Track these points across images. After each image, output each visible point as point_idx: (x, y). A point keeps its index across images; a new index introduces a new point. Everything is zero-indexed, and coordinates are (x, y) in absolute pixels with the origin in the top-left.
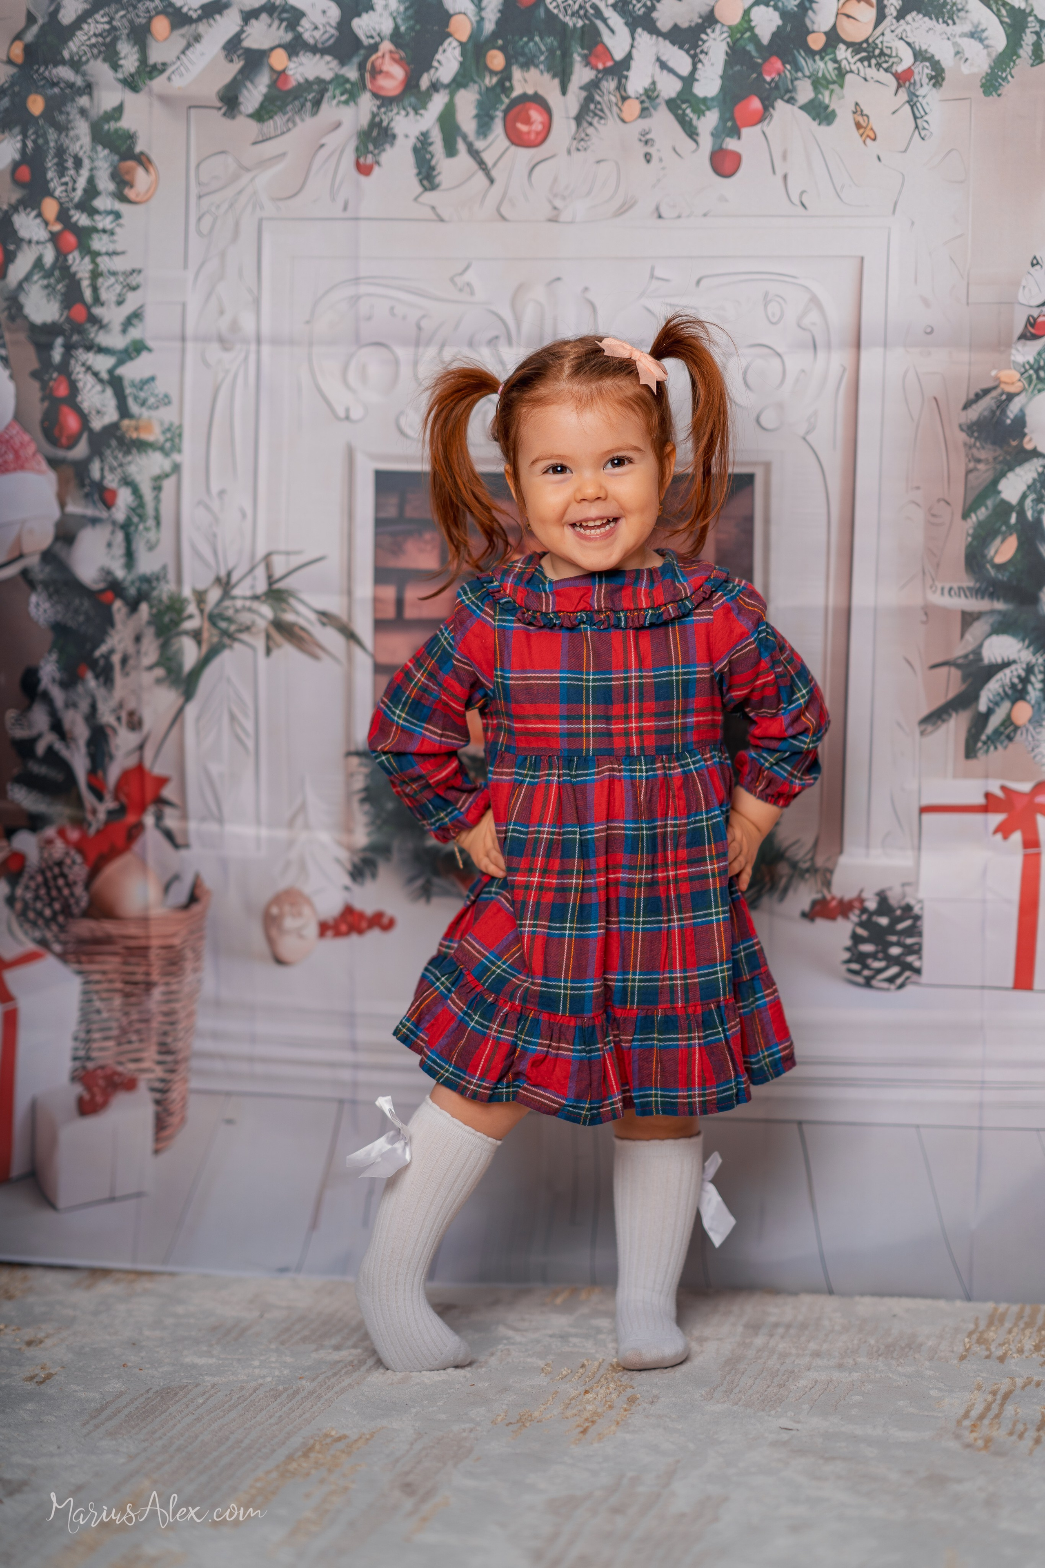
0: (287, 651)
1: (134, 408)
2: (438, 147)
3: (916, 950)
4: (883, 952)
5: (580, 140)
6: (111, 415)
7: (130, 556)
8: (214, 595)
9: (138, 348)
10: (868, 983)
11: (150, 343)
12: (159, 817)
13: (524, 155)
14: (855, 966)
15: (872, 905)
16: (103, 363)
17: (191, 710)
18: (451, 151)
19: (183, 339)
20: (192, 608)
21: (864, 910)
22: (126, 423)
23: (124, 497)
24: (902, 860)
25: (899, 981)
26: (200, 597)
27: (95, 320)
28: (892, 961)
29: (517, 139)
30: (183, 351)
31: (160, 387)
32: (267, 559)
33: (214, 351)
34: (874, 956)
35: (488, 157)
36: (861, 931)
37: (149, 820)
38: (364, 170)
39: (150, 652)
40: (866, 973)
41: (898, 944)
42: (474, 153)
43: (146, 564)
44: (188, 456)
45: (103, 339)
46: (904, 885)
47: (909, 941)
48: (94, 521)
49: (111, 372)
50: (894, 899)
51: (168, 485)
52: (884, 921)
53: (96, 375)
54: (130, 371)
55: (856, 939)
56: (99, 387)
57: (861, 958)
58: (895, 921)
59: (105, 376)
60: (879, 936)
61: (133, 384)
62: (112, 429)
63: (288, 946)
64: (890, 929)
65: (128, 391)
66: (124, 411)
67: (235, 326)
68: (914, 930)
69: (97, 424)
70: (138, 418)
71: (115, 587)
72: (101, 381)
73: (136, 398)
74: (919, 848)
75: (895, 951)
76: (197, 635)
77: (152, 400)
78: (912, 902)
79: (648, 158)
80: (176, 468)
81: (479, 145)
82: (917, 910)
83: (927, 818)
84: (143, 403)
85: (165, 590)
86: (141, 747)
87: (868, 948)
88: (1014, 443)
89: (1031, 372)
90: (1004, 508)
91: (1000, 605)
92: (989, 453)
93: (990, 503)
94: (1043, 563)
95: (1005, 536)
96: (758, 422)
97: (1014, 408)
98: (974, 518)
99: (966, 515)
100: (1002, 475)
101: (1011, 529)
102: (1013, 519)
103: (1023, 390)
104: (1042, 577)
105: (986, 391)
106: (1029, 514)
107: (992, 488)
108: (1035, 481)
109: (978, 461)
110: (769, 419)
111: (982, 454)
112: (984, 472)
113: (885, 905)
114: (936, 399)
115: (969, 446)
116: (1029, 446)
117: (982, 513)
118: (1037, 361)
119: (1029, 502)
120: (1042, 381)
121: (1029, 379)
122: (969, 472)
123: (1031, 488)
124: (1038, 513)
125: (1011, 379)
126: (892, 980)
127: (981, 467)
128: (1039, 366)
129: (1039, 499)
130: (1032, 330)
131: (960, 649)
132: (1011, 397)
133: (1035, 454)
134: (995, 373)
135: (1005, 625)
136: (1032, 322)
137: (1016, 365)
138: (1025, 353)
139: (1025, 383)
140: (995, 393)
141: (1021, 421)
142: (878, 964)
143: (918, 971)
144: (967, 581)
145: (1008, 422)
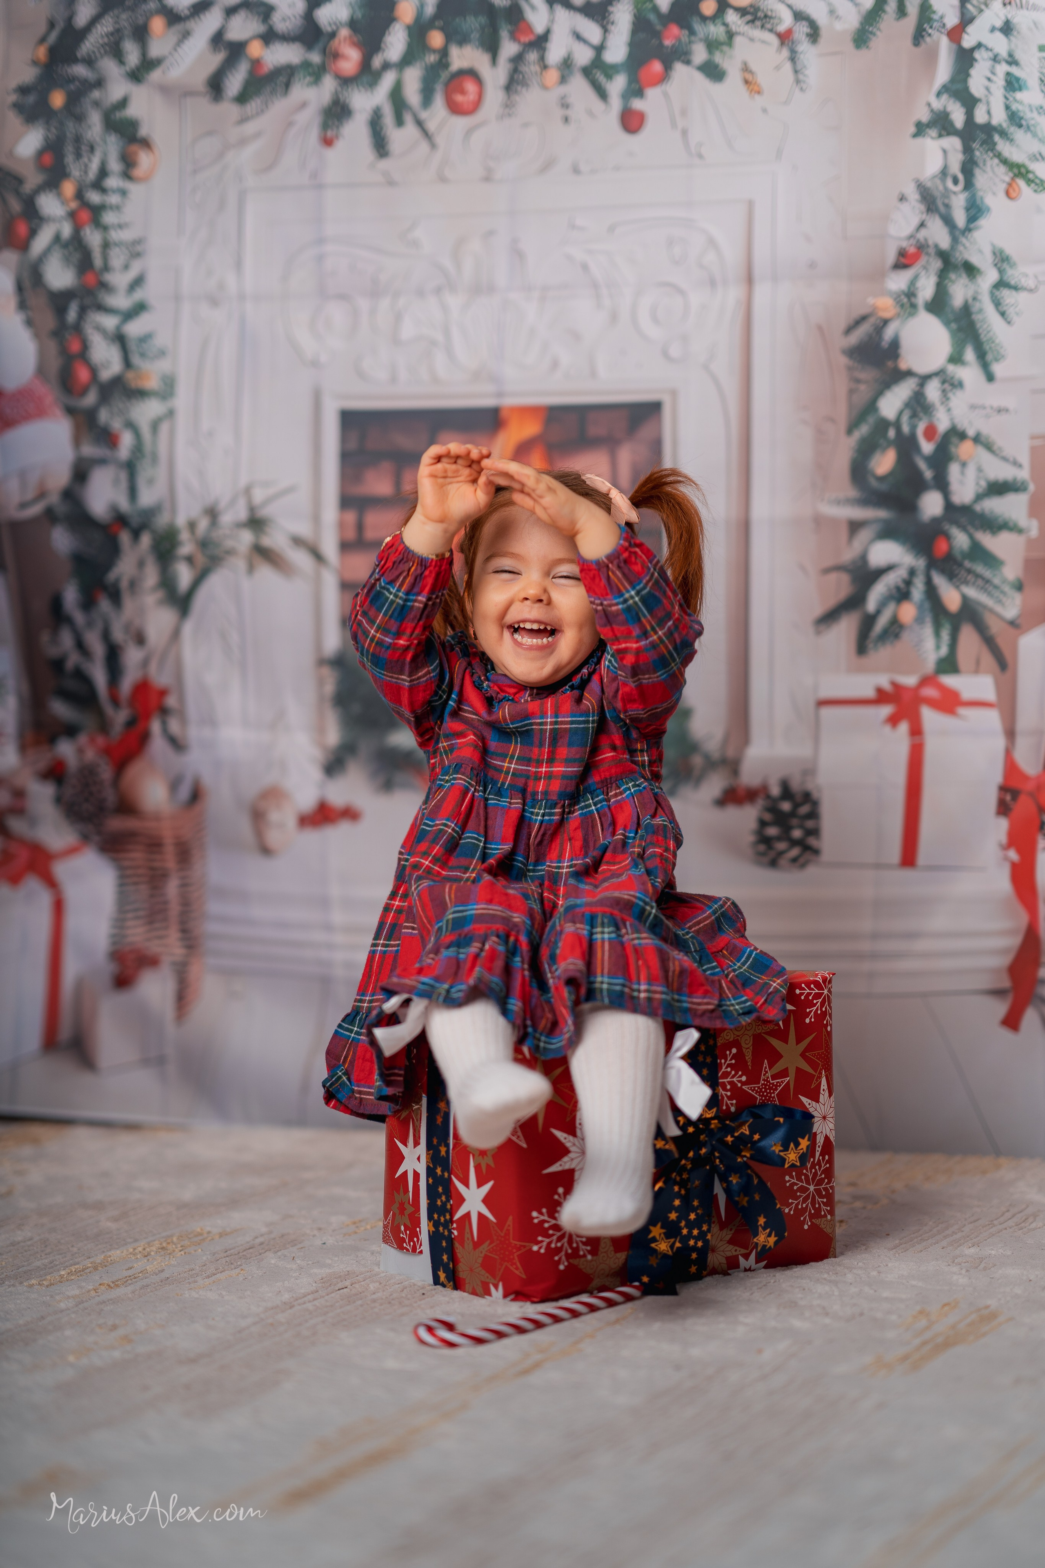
0: (265, 573)
1: (137, 360)
2: (388, 119)
3: (815, 832)
4: (785, 835)
5: (509, 106)
6: (116, 367)
7: (133, 492)
8: (203, 524)
9: (141, 307)
10: (773, 864)
11: (152, 302)
12: (164, 724)
13: (461, 123)
14: (762, 847)
15: (775, 791)
16: (110, 322)
17: (188, 628)
18: (400, 122)
19: (177, 298)
20: (184, 536)
21: (768, 797)
22: (130, 374)
23: (127, 440)
24: (801, 750)
25: (802, 860)
26: (192, 526)
27: (104, 285)
28: (794, 843)
29: (455, 109)
30: (177, 310)
31: (159, 342)
32: (248, 491)
33: (204, 309)
34: (779, 839)
35: (431, 126)
36: (768, 817)
37: (155, 726)
38: (328, 142)
39: (151, 576)
40: (772, 854)
41: (801, 827)
42: (420, 123)
43: (147, 498)
44: (182, 401)
45: (110, 301)
46: (806, 773)
47: (810, 824)
48: (102, 462)
49: (117, 329)
50: (796, 785)
51: (164, 428)
52: (786, 806)
53: (105, 332)
54: (134, 329)
55: (763, 824)
56: (106, 344)
57: (764, 840)
58: (796, 806)
59: (112, 332)
60: (782, 820)
61: (136, 340)
62: (118, 381)
63: (273, 837)
64: (793, 814)
65: (132, 346)
66: (127, 363)
67: (221, 287)
68: (814, 815)
69: (105, 375)
70: (141, 369)
71: (121, 520)
72: (108, 337)
73: (138, 352)
74: (817, 740)
75: (797, 834)
76: (190, 560)
77: (151, 354)
78: (810, 786)
79: (566, 120)
80: (171, 414)
81: (424, 115)
82: (815, 795)
83: (827, 712)
84: (144, 356)
85: (162, 521)
86: (145, 663)
87: (772, 831)
88: (890, 364)
89: (905, 300)
90: (884, 424)
91: (882, 514)
92: (868, 374)
93: (871, 420)
94: (919, 474)
95: (884, 450)
96: (665, 354)
97: (889, 333)
98: (857, 435)
99: (850, 431)
100: (879, 393)
101: (890, 443)
102: (892, 433)
103: (898, 315)
104: (918, 486)
105: (863, 319)
106: (906, 429)
107: (871, 406)
108: (911, 399)
109: (858, 381)
110: (675, 351)
111: (863, 375)
112: (864, 392)
113: (787, 792)
114: (820, 328)
115: (850, 369)
116: (903, 365)
117: (864, 429)
118: (909, 288)
119: (905, 419)
120: (914, 306)
121: (902, 306)
122: (851, 392)
123: (907, 405)
124: (913, 428)
125: (885, 305)
126: (794, 860)
127: (863, 387)
128: (911, 293)
129: (914, 415)
130: (903, 260)
131: (848, 555)
132: (886, 322)
133: (909, 373)
134: (871, 301)
135: (887, 533)
136: (902, 253)
137: (890, 293)
138: (898, 282)
139: (898, 309)
140: (872, 320)
141: (895, 345)
142: (781, 846)
143: (816, 852)
144: (852, 492)
145: (885, 344)
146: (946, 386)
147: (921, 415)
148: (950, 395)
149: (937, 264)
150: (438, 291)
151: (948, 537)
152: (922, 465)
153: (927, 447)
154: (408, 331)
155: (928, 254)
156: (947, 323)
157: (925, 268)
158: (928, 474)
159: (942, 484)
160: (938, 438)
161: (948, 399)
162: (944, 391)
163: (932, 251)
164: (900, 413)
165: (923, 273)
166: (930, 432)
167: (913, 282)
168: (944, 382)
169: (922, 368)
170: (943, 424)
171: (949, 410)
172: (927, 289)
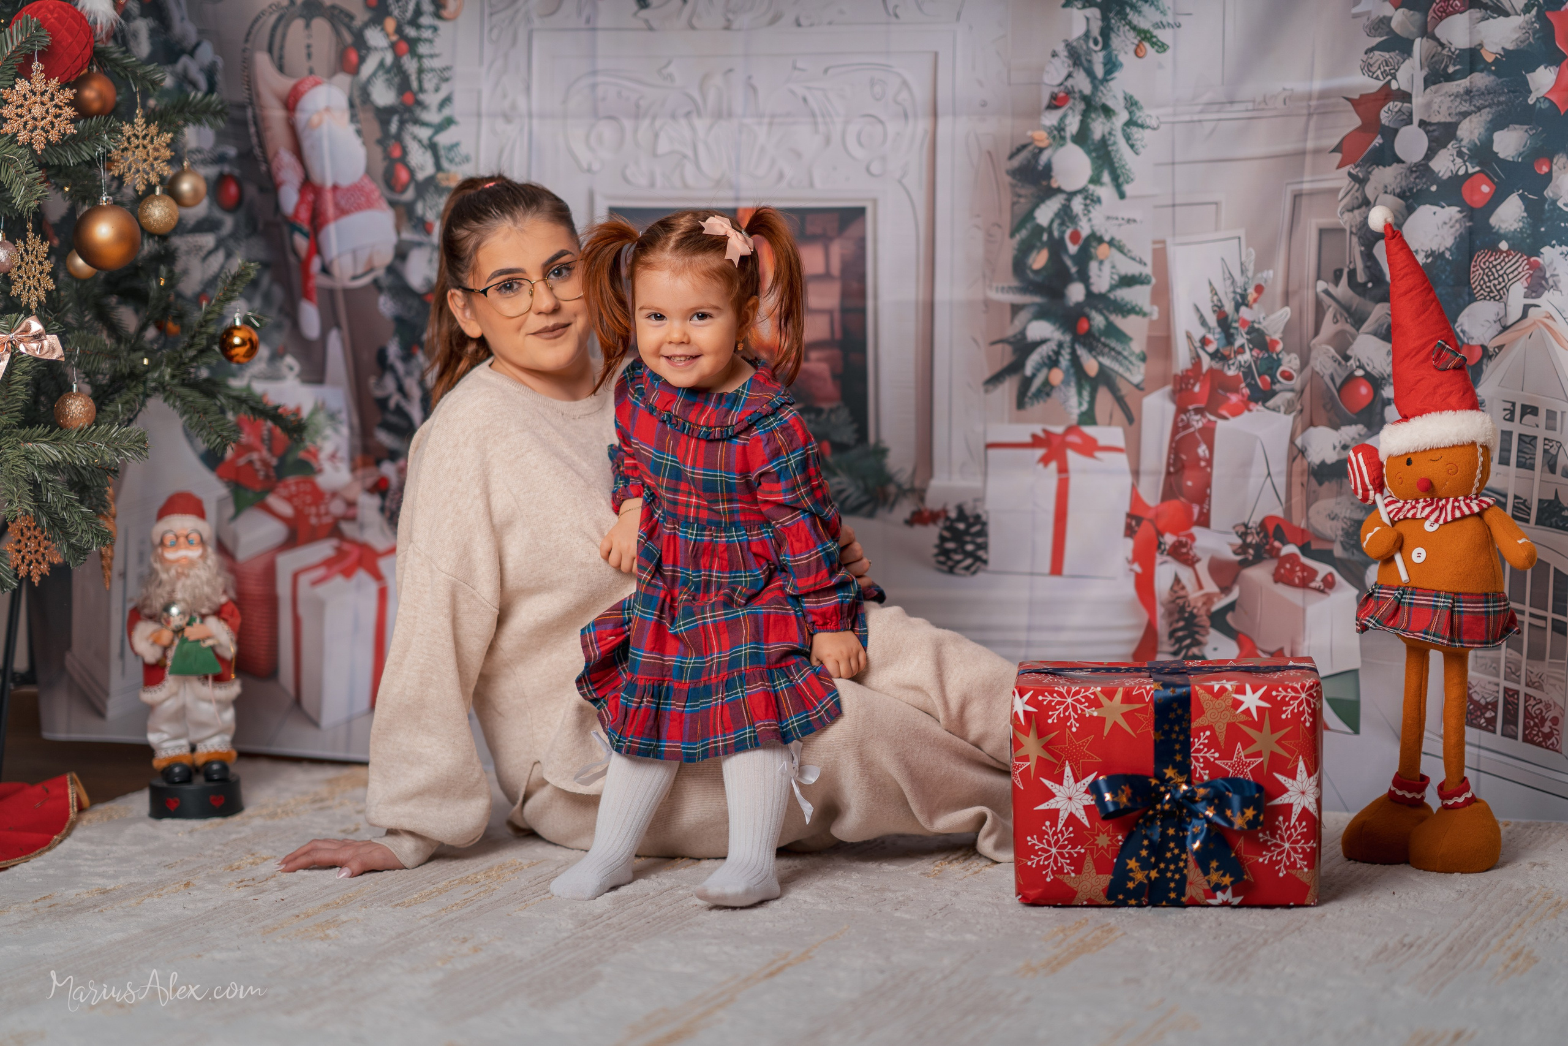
1: (445, 164)
3: (984, 547)
4: (961, 549)
6: (429, 170)
9: (449, 122)
10: (951, 571)
11: (457, 118)
14: (942, 559)
15: (953, 514)
16: (424, 133)
19: (478, 115)
21: (947, 518)
22: (440, 176)
24: (975, 483)
25: (973, 569)
27: (420, 104)
28: (968, 555)
30: (479, 125)
31: (463, 150)
33: (500, 125)
34: (955, 551)
36: (946, 534)
40: (950, 563)
41: (973, 542)
45: (426, 116)
46: (976, 500)
47: (980, 540)
48: (419, 245)
49: (430, 139)
50: (968, 510)
52: (961, 526)
53: (420, 141)
54: (444, 139)
55: (943, 539)
56: (421, 151)
57: (945, 552)
58: (969, 526)
59: (425, 141)
60: (958, 537)
61: (445, 148)
62: (430, 180)
64: (966, 532)
65: (442, 152)
66: (438, 167)
67: (514, 107)
68: (983, 533)
69: (421, 176)
70: (448, 171)
72: (423, 146)
73: (447, 158)
74: (985, 474)
75: (970, 548)
77: (457, 160)
78: (980, 511)
82: (984, 518)
83: (992, 452)
84: (451, 161)
87: (950, 545)
88: (1044, 183)
89: (1056, 133)
90: (1039, 230)
91: (1037, 299)
92: (1027, 190)
93: (1029, 226)
94: (1066, 269)
95: (1039, 250)
96: (868, 170)
97: (1044, 158)
98: (1018, 237)
99: (1012, 235)
100: (1036, 206)
101: (1044, 244)
102: (1045, 237)
103: (1050, 145)
104: (1066, 279)
105: (1024, 147)
106: (1056, 234)
107: (1030, 216)
108: (1060, 210)
109: (1020, 196)
110: (875, 168)
111: (1023, 191)
112: (1024, 204)
113: (962, 515)
114: (989, 153)
115: (1013, 186)
116: (1055, 185)
117: (1024, 233)
118: (1059, 124)
119: (1055, 226)
120: (1063, 138)
121: (1054, 138)
122: (1014, 204)
123: (1057, 215)
124: (1063, 233)
125: (1041, 137)
126: (967, 568)
127: (1022, 200)
128: (1061, 128)
129: (1062, 224)
130: (1055, 103)
131: (1011, 331)
132: (1041, 150)
133: (1059, 190)
134: (1029, 133)
135: (1042, 314)
136: (1054, 97)
137: (1044, 128)
138: (1051, 119)
139: (1051, 140)
140: (1030, 148)
141: (1048, 168)
142: (958, 557)
143: (985, 562)
144: (1015, 283)
145: (1040, 168)
146: (1088, 202)
147: (1069, 224)
148: (1091, 208)
149: (1081, 106)
150: (688, 115)
151: (1088, 318)
152: (1069, 262)
153: (1073, 249)
154: (663, 147)
155: (1075, 98)
156: (1088, 152)
157: (1071, 108)
158: (1073, 270)
159: (1084, 277)
160: (1081, 242)
161: (1089, 211)
162: (1086, 205)
163: (1077, 95)
164: (1052, 222)
165: (1070, 112)
166: (1075, 237)
167: (1062, 119)
168: (1086, 198)
169: (1070, 187)
170: (1085, 232)
171: (1090, 220)
172: (1073, 125)
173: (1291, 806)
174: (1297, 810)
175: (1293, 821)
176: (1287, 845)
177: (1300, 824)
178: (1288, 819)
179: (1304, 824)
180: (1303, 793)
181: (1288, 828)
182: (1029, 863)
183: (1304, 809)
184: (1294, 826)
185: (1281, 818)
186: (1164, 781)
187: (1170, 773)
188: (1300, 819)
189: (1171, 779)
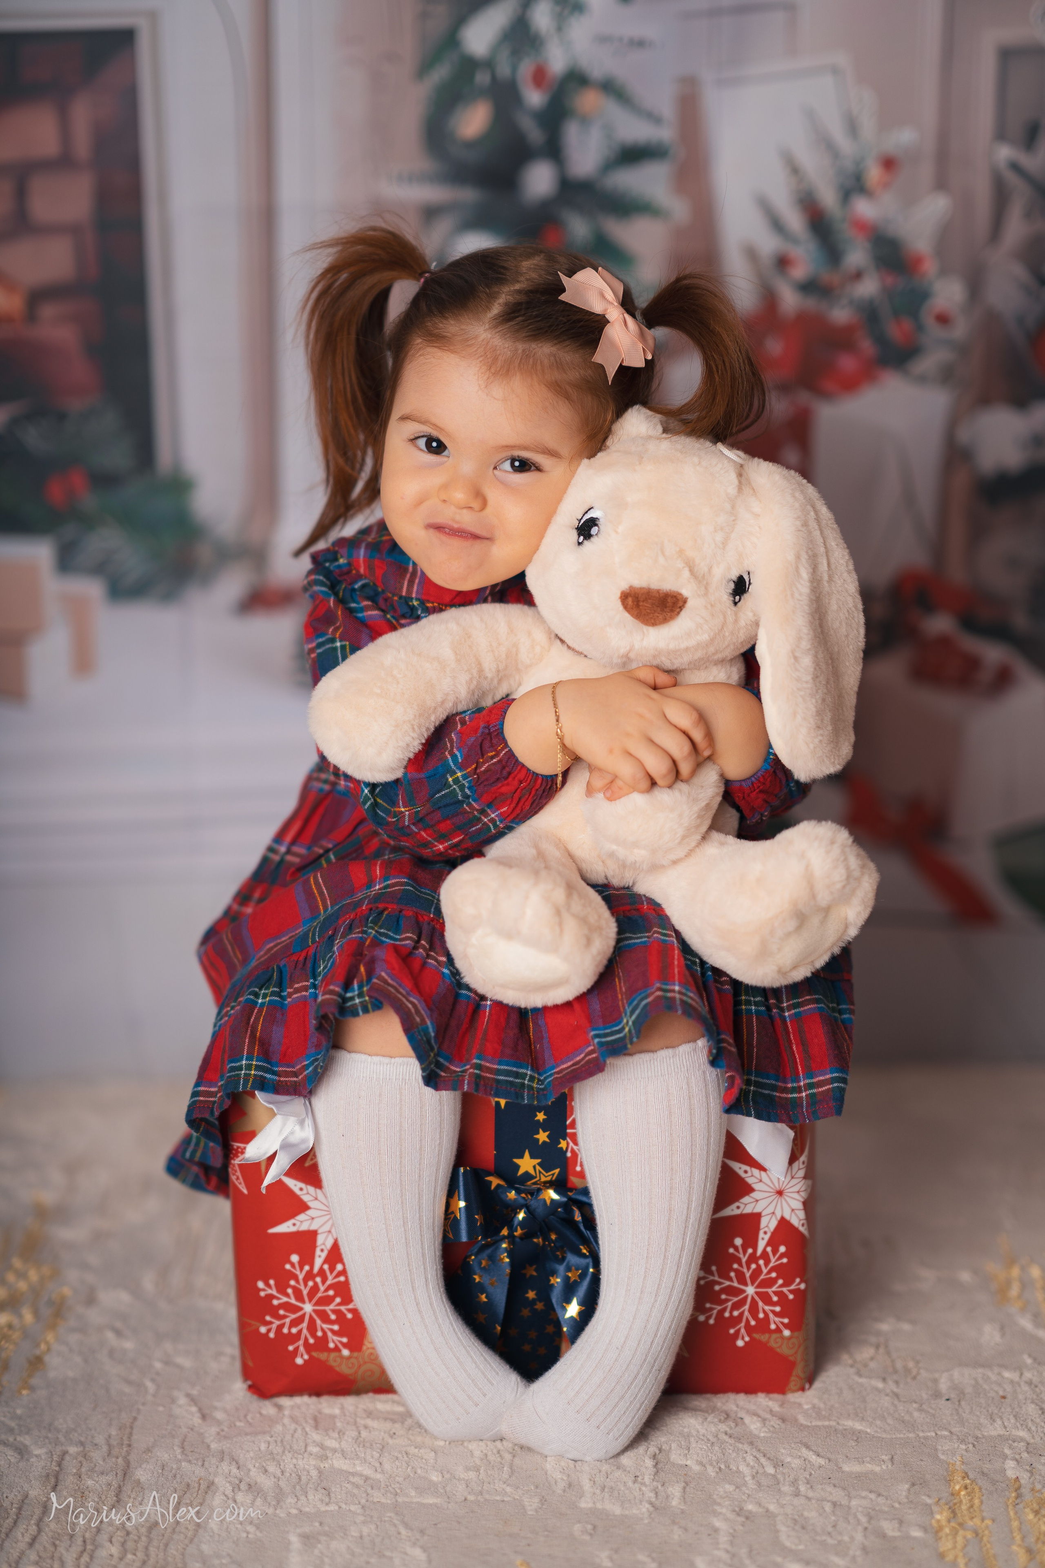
94: (521, 136)
173: (757, 1217)
174: (768, 1225)
175: (761, 1245)
176: (750, 1290)
177: (775, 1252)
178: (751, 1241)
179: (782, 1249)
180: (780, 1193)
181: (753, 1259)
182: (263, 1330)
183: (783, 1223)
184: (765, 1255)
185: (738, 1241)
186: (514, 1180)
187: (527, 1164)
188: (773, 1242)
189: (527, 1176)
